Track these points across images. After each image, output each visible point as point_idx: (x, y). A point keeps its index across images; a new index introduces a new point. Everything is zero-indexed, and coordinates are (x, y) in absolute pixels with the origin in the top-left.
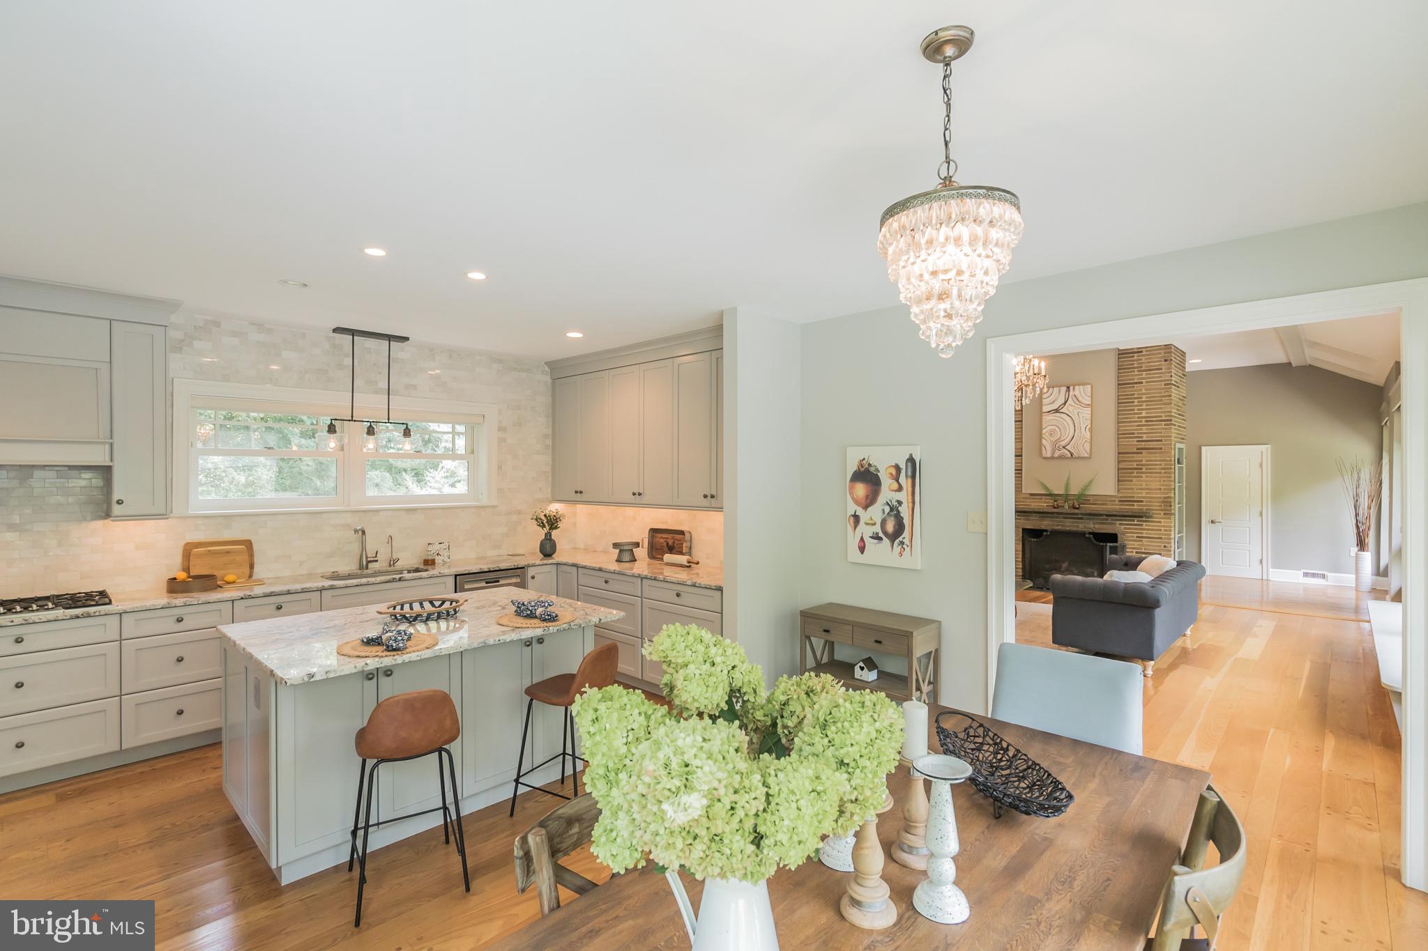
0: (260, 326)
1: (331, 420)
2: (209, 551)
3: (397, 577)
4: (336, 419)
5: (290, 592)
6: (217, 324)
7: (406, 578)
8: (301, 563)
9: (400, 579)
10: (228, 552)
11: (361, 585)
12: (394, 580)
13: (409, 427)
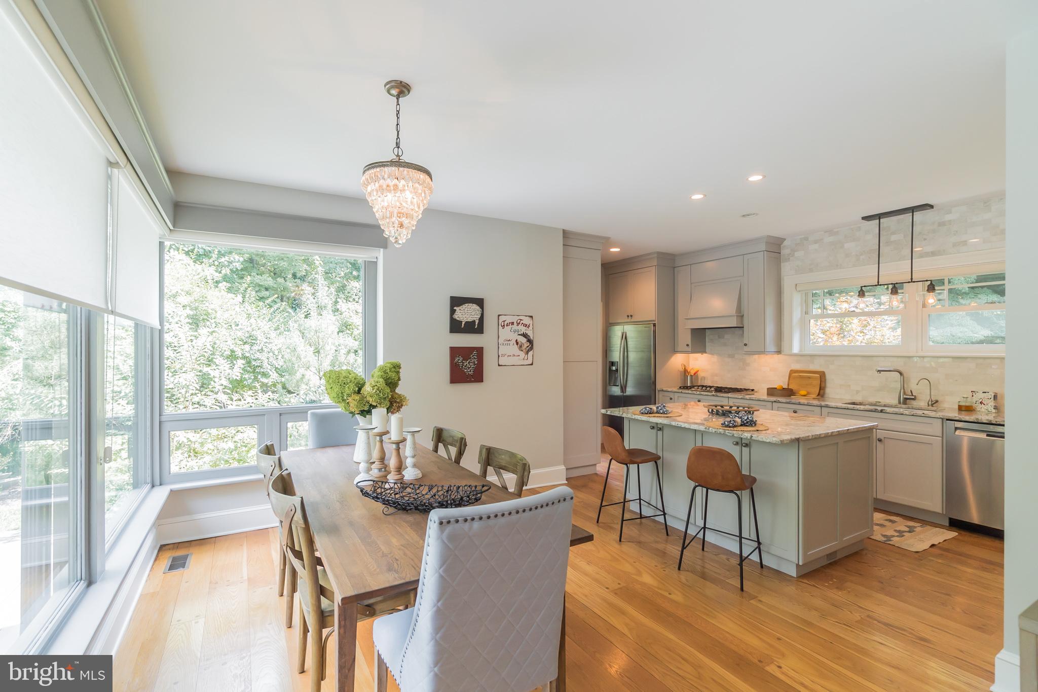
0: (830, 232)
1: (861, 287)
2: (800, 376)
3: (879, 408)
4: (865, 286)
5: (801, 403)
6: (806, 239)
7: (887, 412)
8: (858, 392)
9: (882, 411)
10: (809, 378)
11: (848, 409)
12: (876, 411)
13: (933, 283)
